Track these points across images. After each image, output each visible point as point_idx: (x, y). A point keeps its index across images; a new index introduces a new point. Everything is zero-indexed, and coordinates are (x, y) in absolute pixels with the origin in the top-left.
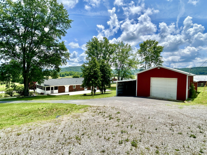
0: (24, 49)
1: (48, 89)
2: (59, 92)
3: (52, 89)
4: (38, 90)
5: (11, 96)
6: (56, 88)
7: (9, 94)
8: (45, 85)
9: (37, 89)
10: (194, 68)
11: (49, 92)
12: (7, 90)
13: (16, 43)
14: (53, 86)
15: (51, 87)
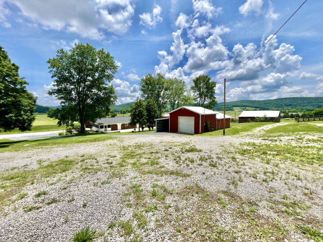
0: (78, 93)
1: (102, 127)
2: (112, 130)
3: (106, 127)
4: (94, 129)
5: (71, 134)
6: (109, 126)
7: (69, 132)
8: (99, 124)
9: (93, 127)
10: (279, 99)
11: (103, 130)
12: (68, 129)
13: (72, 89)
14: (107, 125)
15: (104, 125)
